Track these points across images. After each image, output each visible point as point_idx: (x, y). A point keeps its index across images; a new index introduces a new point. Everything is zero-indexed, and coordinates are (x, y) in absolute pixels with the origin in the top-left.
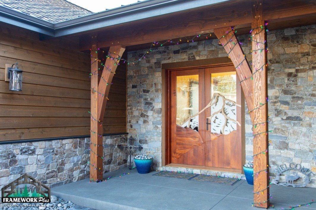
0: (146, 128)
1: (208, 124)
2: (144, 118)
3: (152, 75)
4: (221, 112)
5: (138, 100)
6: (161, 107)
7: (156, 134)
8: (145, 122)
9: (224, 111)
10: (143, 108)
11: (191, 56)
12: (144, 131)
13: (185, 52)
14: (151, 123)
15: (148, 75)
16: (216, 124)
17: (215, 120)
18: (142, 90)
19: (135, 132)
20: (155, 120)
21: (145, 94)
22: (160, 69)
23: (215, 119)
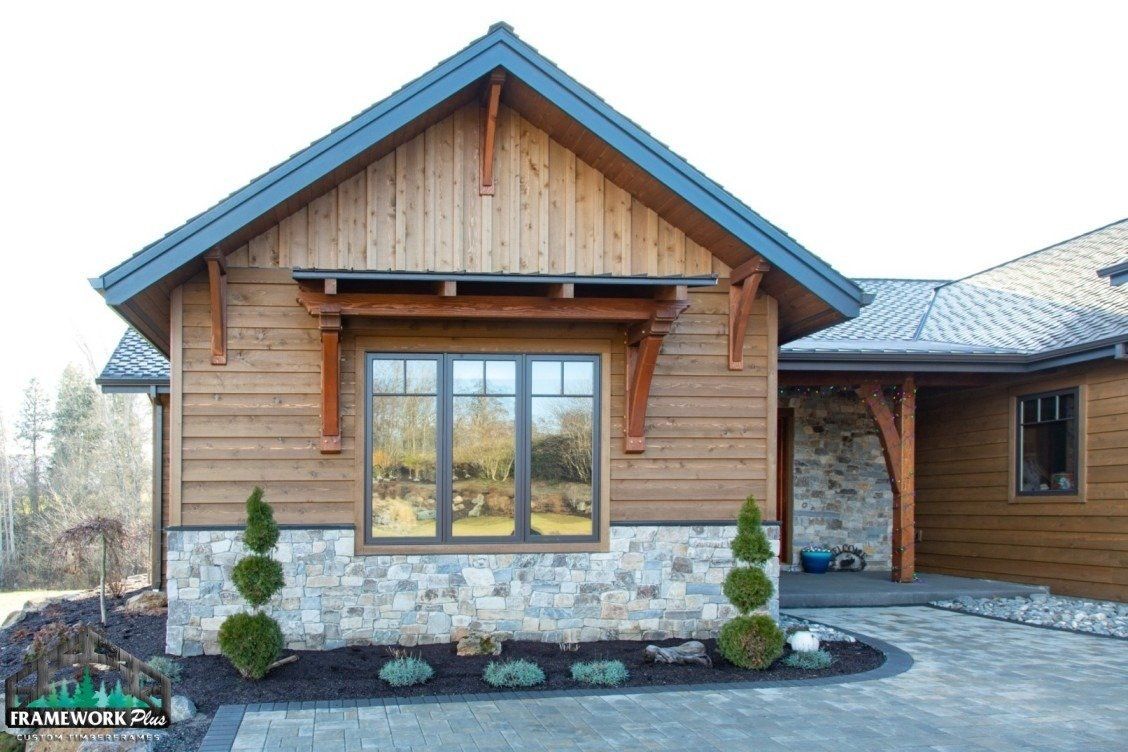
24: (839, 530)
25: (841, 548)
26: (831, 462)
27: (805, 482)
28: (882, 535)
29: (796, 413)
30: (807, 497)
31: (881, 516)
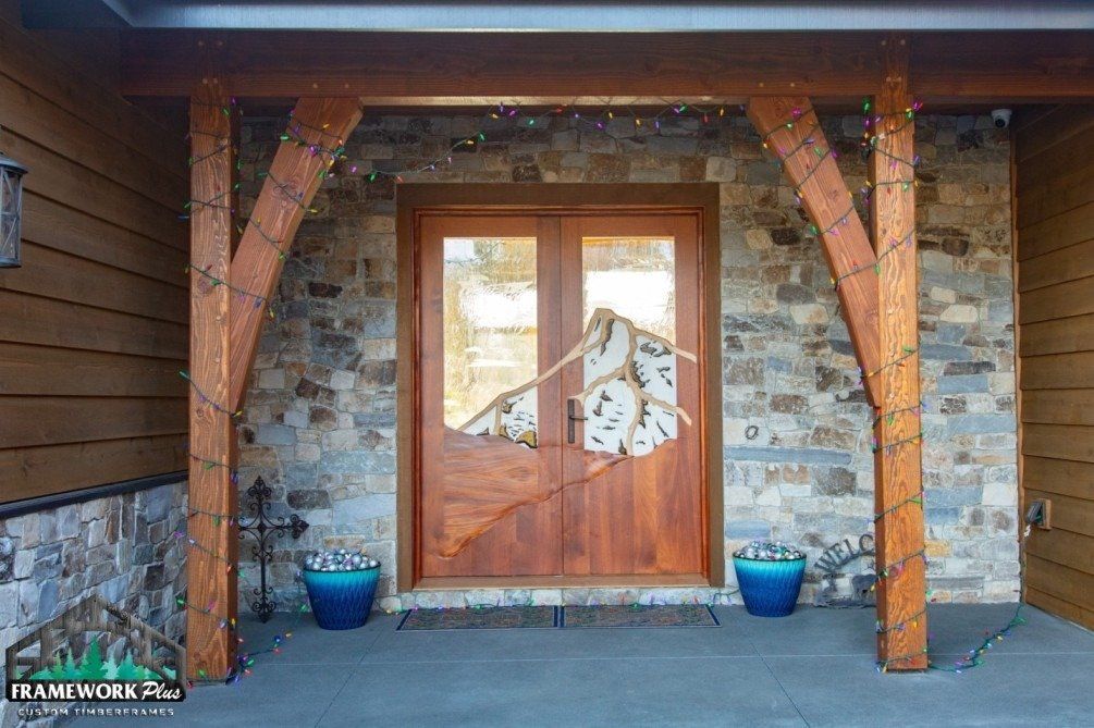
0: (325, 441)
1: (574, 418)
2: (314, 398)
3: (351, 224)
4: (623, 379)
5: (286, 326)
6: (393, 356)
7: (370, 463)
8: (317, 416)
9: (634, 375)
10: (306, 360)
11: (527, 169)
12: (312, 454)
13: (499, 147)
14: (346, 421)
15: (332, 222)
16: (603, 421)
17: (600, 406)
18: (302, 283)
19: (269, 460)
20: (368, 410)
21: (321, 300)
22: (392, 206)
23: (601, 403)
24: (848, 497)
25: (856, 547)
26: (823, 321)
27: (753, 374)
28: (967, 511)
29: (723, 194)
30: (760, 412)
31: (963, 458)
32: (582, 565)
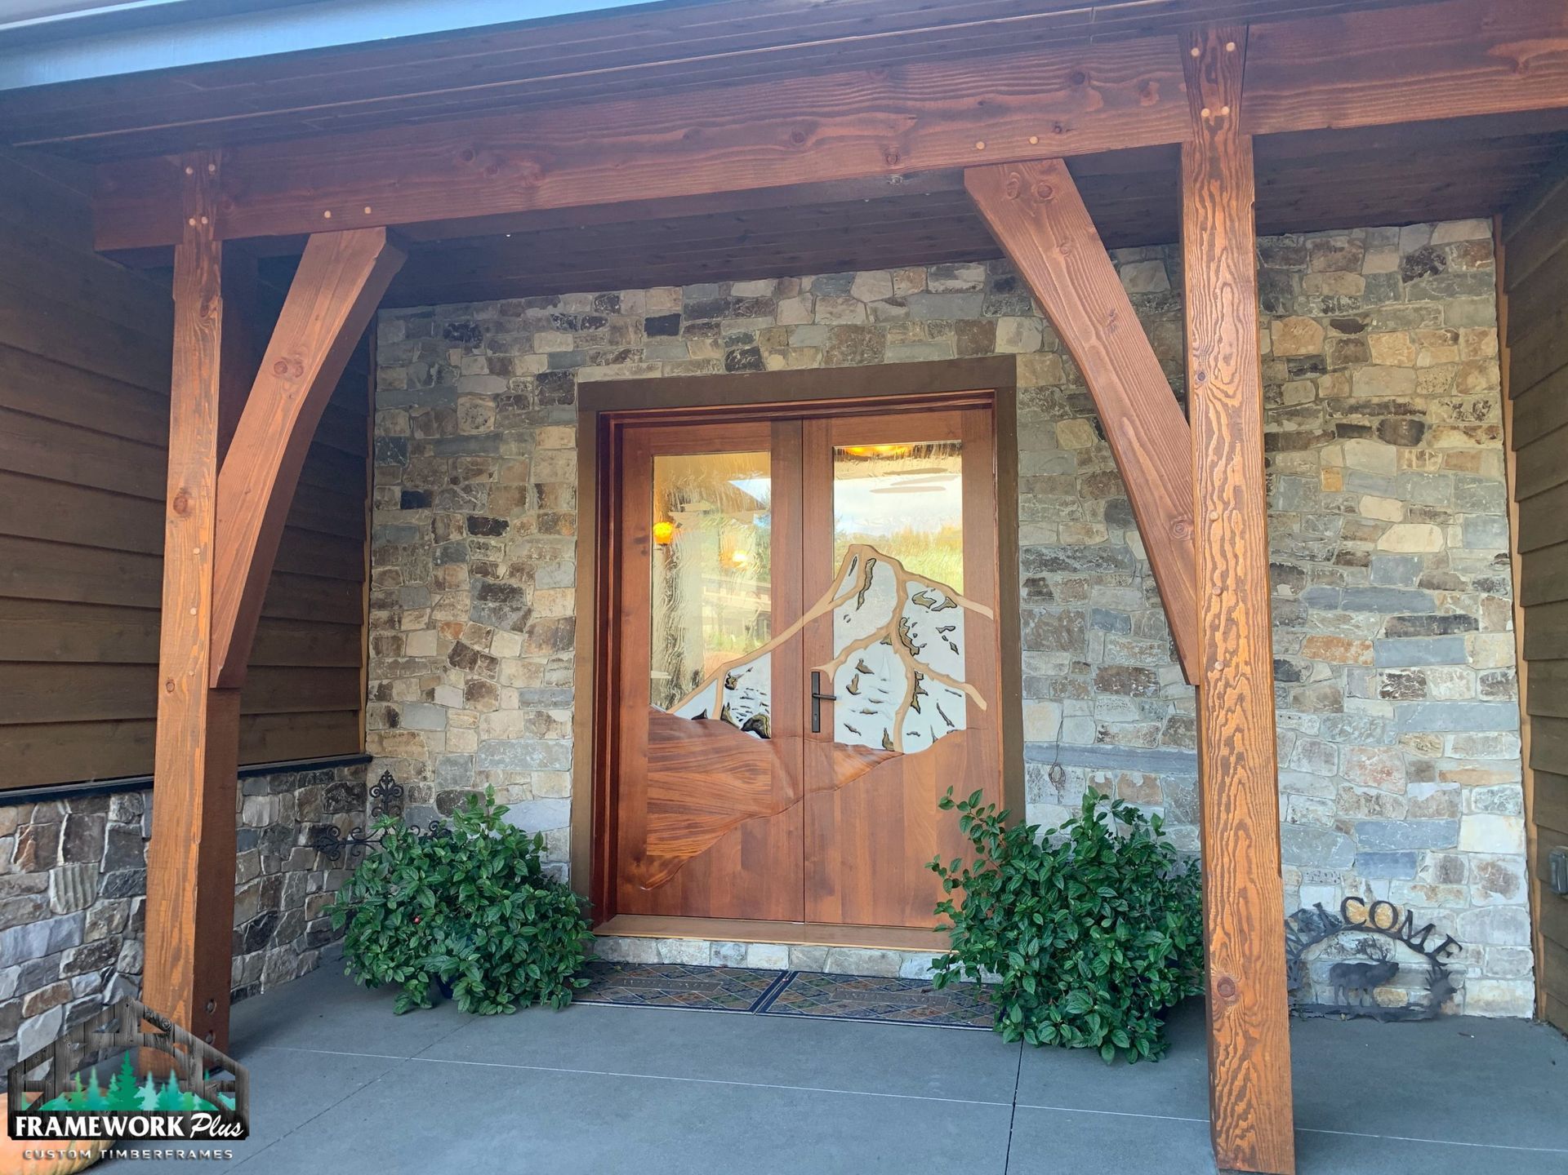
0: (483, 726)
1: (821, 698)
2: (471, 669)
3: (521, 438)
4: (886, 642)
5: (440, 574)
6: (569, 613)
7: (538, 756)
8: (474, 692)
9: (902, 637)
10: (464, 618)
11: (743, 353)
12: (467, 743)
13: (709, 326)
14: (510, 698)
15: (497, 437)
16: (860, 702)
17: (855, 681)
18: (460, 517)
19: (416, 749)
20: (537, 684)
21: (481, 539)
22: (571, 412)
23: (857, 676)
32: (830, 909)
